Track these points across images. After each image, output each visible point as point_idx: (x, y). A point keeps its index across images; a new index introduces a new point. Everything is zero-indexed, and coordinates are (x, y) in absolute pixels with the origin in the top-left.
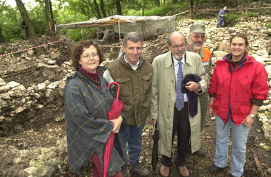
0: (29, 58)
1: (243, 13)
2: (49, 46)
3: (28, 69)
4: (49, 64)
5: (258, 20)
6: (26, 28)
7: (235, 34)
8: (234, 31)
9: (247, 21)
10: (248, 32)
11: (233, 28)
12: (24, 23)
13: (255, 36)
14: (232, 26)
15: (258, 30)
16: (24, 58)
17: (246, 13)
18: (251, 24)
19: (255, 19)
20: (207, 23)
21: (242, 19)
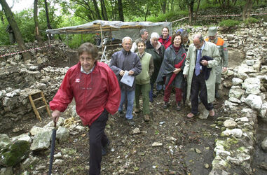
0: (13, 63)
1: (244, 20)
2: (37, 52)
3: (10, 74)
4: (31, 70)
5: (260, 27)
6: (13, 33)
7: (234, 41)
8: (233, 38)
9: (248, 27)
10: (248, 39)
11: (232, 35)
12: (10, 28)
13: (255, 43)
14: (231, 33)
15: (259, 37)
16: (9, 63)
17: (247, 19)
18: (253, 31)
19: (257, 25)
20: (205, 29)
21: (242, 25)
